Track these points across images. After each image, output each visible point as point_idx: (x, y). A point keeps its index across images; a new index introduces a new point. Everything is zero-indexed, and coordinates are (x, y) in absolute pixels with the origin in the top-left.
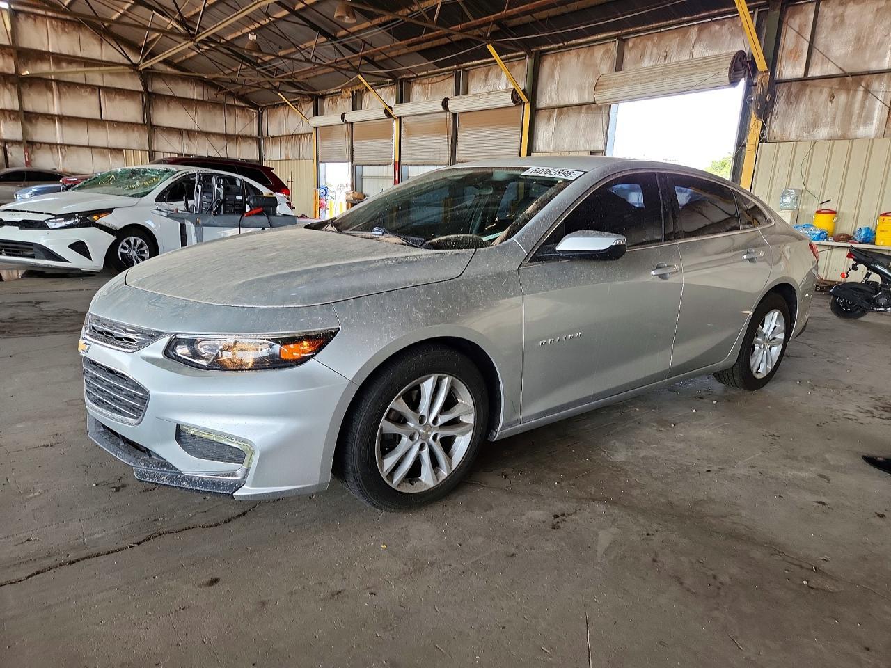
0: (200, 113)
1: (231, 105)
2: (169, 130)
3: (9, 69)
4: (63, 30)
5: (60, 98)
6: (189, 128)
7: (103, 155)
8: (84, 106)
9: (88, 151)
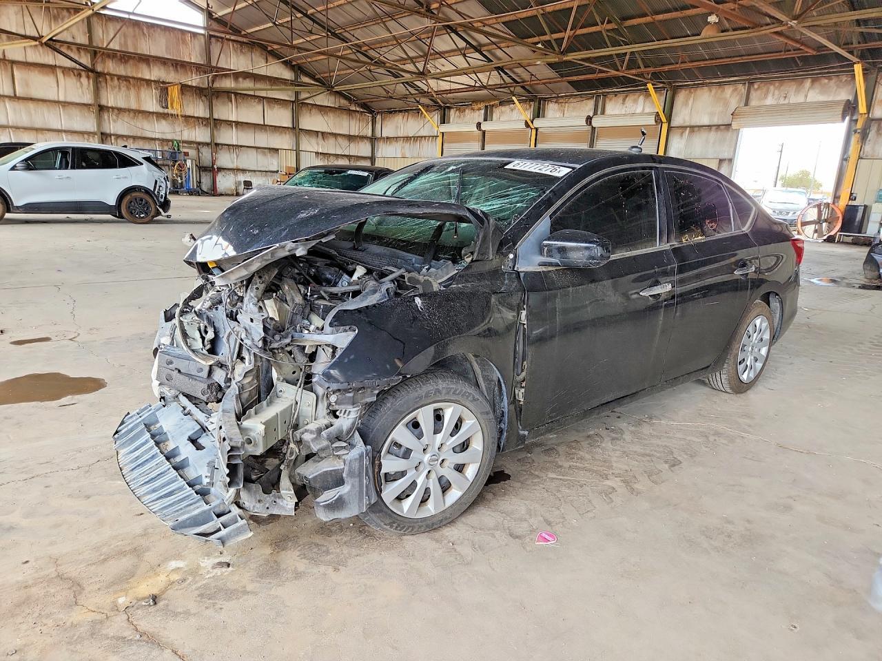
0: (332, 118)
1: (354, 111)
2: (309, 132)
3: (203, 84)
4: (241, 51)
5: (237, 107)
6: (323, 130)
7: (264, 154)
8: (251, 113)
9: (254, 151)
